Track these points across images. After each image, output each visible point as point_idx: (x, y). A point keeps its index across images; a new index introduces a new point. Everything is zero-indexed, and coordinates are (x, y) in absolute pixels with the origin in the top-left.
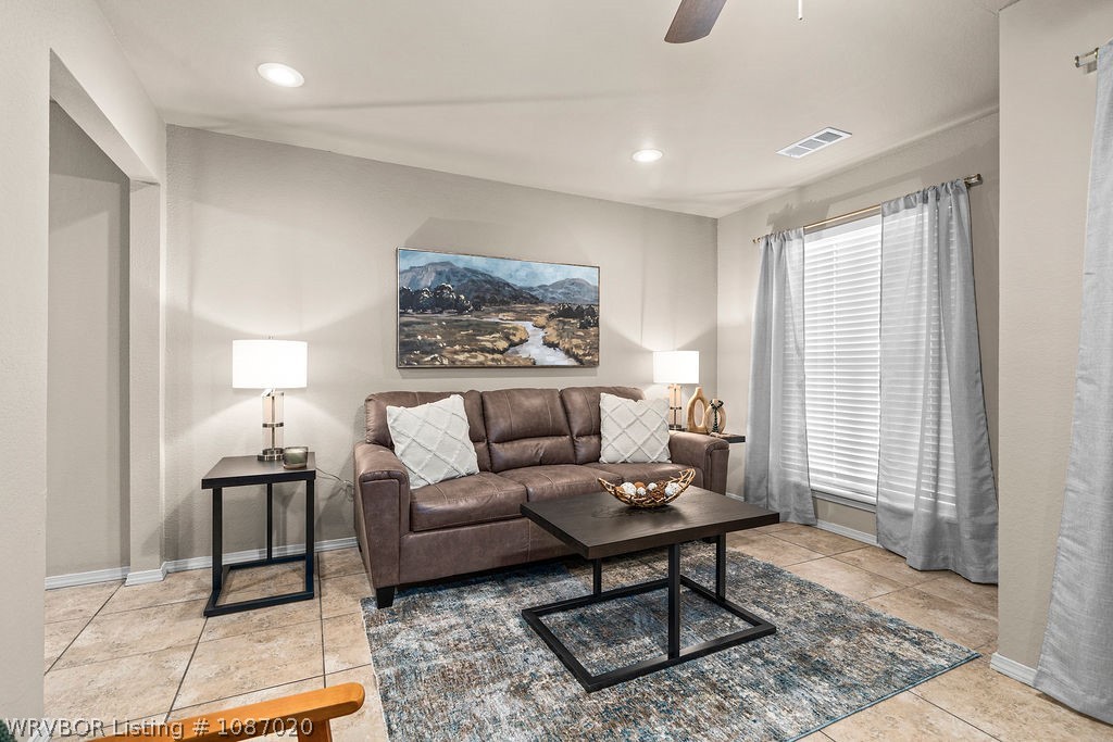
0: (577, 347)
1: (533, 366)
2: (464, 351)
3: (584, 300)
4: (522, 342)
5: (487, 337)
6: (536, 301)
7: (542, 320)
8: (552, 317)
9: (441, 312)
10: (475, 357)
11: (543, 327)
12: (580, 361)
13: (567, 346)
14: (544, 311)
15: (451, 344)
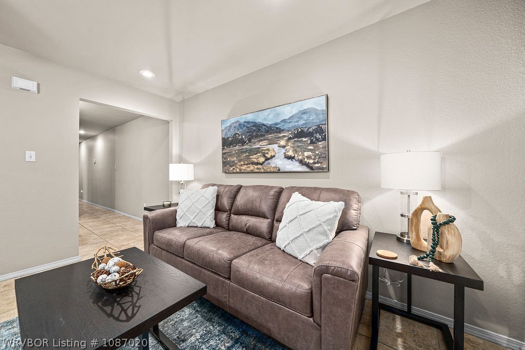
0: (309, 157)
1: (278, 171)
2: (245, 165)
3: (314, 121)
4: (272, 157)
5: (255, 156)
6: (280, 131)
7: (283, 143)
8: (290, 139)
9: (235, 146)
10: (249, 167)
11: (284, 147)
12: (311, 168)
13: (300, 157)
14: (284, 136)
15: (240, 161)
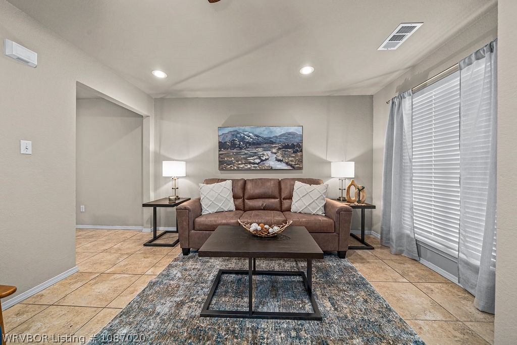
0: (292, 161)
1: (271, 169)
2: (242, 164)
3: (295, 141)
4: (266, 160)
5: (252, 158)
6: (272, 143)
7: (274, 151)
8: (279, 149)
9: (233, 149)
10: (247, 166)
11: (275, 153)
12: (294, 167)
13: (287, 161)
14: (276, 147)
15: (238, 161)
